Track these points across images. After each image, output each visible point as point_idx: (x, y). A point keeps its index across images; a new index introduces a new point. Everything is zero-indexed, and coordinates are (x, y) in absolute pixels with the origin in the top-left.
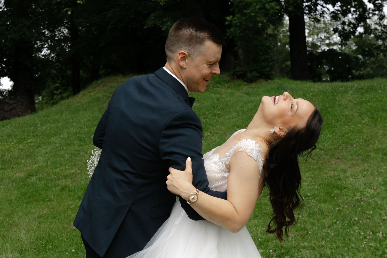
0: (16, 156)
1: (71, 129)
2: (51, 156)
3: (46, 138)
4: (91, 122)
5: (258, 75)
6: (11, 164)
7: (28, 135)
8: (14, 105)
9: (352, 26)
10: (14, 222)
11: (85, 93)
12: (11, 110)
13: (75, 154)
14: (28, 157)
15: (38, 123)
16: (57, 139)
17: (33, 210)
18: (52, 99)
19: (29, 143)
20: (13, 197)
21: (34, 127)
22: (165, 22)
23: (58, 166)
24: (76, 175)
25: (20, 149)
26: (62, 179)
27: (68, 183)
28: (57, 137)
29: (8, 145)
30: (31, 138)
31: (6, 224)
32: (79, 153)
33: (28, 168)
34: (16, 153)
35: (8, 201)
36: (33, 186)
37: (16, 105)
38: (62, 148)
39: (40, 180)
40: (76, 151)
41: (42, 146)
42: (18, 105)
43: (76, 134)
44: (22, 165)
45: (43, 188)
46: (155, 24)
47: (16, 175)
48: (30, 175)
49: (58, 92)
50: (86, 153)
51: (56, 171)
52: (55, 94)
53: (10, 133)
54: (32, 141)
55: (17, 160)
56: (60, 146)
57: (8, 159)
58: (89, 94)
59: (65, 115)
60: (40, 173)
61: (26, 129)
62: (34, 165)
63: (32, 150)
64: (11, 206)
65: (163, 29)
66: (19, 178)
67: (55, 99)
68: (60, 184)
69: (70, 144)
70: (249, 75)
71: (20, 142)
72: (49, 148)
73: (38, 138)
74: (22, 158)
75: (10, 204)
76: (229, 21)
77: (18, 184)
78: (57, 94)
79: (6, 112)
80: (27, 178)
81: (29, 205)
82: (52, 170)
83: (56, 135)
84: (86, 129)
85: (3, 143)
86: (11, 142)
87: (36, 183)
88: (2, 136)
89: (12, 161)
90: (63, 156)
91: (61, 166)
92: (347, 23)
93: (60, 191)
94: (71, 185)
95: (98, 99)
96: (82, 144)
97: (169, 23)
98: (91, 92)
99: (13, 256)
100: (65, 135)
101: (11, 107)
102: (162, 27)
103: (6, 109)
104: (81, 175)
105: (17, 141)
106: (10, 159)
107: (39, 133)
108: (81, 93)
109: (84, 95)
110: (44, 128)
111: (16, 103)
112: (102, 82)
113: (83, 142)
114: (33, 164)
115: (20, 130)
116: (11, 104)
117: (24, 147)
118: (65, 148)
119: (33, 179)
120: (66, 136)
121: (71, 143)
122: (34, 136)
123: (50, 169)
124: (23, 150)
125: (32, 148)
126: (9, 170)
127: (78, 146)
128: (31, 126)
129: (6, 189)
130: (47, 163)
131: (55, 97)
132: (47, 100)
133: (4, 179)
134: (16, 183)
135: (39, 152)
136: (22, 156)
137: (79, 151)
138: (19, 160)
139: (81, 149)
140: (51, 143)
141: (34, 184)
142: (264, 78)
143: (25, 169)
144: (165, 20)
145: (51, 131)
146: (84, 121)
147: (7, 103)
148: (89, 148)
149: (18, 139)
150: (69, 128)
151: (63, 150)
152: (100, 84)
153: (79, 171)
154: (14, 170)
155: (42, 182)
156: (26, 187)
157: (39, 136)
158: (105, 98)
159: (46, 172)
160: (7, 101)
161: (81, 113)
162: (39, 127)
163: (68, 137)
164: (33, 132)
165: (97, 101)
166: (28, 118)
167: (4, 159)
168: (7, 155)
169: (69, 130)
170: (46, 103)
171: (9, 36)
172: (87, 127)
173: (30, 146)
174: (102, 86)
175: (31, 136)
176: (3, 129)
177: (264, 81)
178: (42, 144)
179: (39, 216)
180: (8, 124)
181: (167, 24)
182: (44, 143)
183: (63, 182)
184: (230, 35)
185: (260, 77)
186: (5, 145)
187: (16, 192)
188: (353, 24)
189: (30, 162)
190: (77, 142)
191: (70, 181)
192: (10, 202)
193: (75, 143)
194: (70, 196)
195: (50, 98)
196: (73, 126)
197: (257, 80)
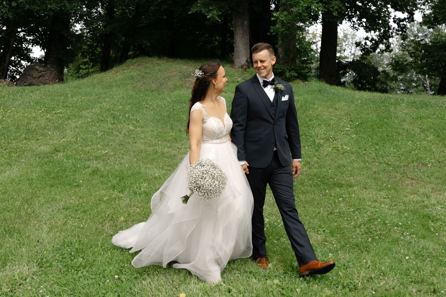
0: (43, 125)
1: (105, 104)
2: (81, 132)
3: (77, 111)
4: (125, 100)
5: (296, 75)
6: (36, 134)
7: (58, 105)
8: (43, 73)
9: (374, 42)
10: (34, 212)
11: (118, 69)
12: (39, 77)
13: (108, 132)
14: (56, 129)
15: (69, 94)
16: (89, 113)
17: (58, 197)
18: (78, 72)
19: (59, 113)
20: (34, 176)
21: (64, 97)
22: (210, 10)
23: (89, 144)
24: (109, 157)
25: (47, 118)
26: (93, 160)
27: (99, 166)
28: (88, 111)
29: (35, 113)
30: (60, 109)
31: (23, 213)
32: (112, 132)
33: (55, 142)
34: (43, 122)
35: (28, 180)
36: (59, 164)
37: (45, 73)
38: (93, 124)
39: (68, 158)
40: (109, 129)
41: (72, 118)
42: (47, 73)
43: (109, 110)
44: (49, 137)
45: (71, 169)
46: (201, 11)
47: (41, 148)
48: (57, 150)
49: (84, 67)
50: (120, 133)
51: (86, 149)
52: (81, 69)
53: (39, 99)
54: (61, 112)
55: (43, 131)
56: (91, 121)
57: (33, 128)
58: (123, 71)
59: (98, 89)
60: (68, 150)
61: (56, 98)
62: (62, 139)
63: (60, 122)
64: (31, 188)
65: (208, 17)
66: (44, 152)
67: (81, 73)
68: (91, 166)
69: (102, 121)
70: (288, 74)
71: (48, 111)
72: (80, 122)
73: (68, 109)
74: (49, 129)
75: (30, 185)
76: (275, 17)
77: (42, 159)
78: (83, 69)
79: (34, 78)
80: (53, 153)
81: (53, 188)
82: (82, 148)
83: (87, 109)
84: (120, 107)
85: (30, 110)
86: (39, 110)
87: (62, 161)
88: (29, 102)
89: (38, 131)
90: (95, 133)
91: (93, 144)
92: (370, 39)
93: (90, 174)
94: (103, 169)
95: (132, 78)
96: (116, 122)
97: (215, 11)
98: (125, 70)
99: (29, 269)
100: (97, 110)
101: (39, 74)
102: (207, 15)
103: (34, 75)
104: (115, 158)
105: (45, 110)
106: (36, 128)
107: (70, 104)
108: (114, 69)
109: (117, 72)
110: (75, 99)
111: (45, 71)
112: (136, 61)
113: (117, 120)
114: (60, 137)
115: (49, 98)
116: (41, 72)
117: (52, 117)
118: (98, 124)
119: (60, 154)
120: (99, 111)
121: (103, 119)
122: (64, 107)
123: (80, 146)
124: (51, 120)
125: (61, 119)
126: (33, 141)
127: (112, 124)
128: (61, 96)
129: (27, 164)
130: (77, 138)
131: (81, 71)
132: (73, 73)
133: (26, 151)
134: (39, 158)
135: (68, 124)
136: (50, 127)
137: (112, 129)
138: (46, 131)
139: (115, 128)
140: (82, 116)
141: (60, 162)
142: (302, 80)
143: (51, 142)
144: (211, 8)
145: (82, 104)
146: (118, 98)
147: (37, 70)
148: (123, 128)
149: (46, 107)
150: (102, 103)
151: (95, 126)
152: (135, 63)
153: (112, 153)
154: (38, 142)
155: (70, 161)
156: (51, 164)
157: (70, 107)
158: (139, 77)
159: (75, 149)
160: (37, 67)
161: (114, 89)
162: (70, 98)
163: (101, 112)
164: (63, 102)
165: (131, 79)
166: (57, 87)
167: (29, 128)
168: (33, 124)
169: (102, 105)
170: (71, 75)
171: (49, 6)
172: (121, 105)
173: (59, 117)
174: (136, 65)
175: (60, 106)
176: (31, 95)
177: (301, 81)
178: (72, 116)
179: (66, 207)
180: (37, 90)
181: (213, 12)
182: (74, 115)
183: (94, 164)
184: (274, 31)
185: (297, 78)
186: (32, 113)
187: (38, 169)
188: (375, 40)
189: (57, 135)
190: (110, 119)
191: (102, 164)
192: (30, 181)
193: (108, 120)
194: (102, 183)
195: (76, 72)
196: (105, 101)
197: (294, 80)
